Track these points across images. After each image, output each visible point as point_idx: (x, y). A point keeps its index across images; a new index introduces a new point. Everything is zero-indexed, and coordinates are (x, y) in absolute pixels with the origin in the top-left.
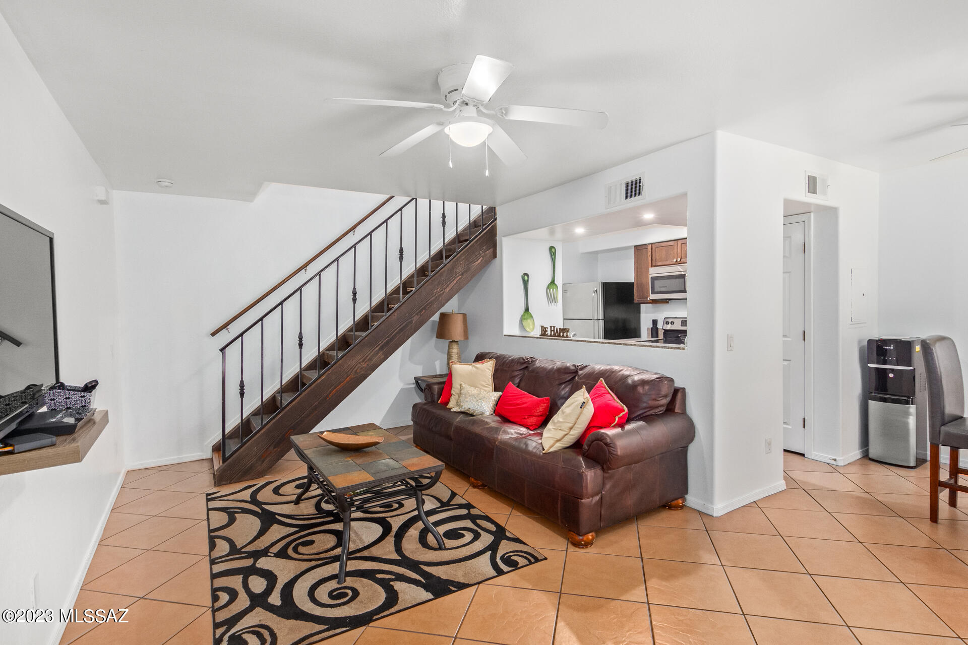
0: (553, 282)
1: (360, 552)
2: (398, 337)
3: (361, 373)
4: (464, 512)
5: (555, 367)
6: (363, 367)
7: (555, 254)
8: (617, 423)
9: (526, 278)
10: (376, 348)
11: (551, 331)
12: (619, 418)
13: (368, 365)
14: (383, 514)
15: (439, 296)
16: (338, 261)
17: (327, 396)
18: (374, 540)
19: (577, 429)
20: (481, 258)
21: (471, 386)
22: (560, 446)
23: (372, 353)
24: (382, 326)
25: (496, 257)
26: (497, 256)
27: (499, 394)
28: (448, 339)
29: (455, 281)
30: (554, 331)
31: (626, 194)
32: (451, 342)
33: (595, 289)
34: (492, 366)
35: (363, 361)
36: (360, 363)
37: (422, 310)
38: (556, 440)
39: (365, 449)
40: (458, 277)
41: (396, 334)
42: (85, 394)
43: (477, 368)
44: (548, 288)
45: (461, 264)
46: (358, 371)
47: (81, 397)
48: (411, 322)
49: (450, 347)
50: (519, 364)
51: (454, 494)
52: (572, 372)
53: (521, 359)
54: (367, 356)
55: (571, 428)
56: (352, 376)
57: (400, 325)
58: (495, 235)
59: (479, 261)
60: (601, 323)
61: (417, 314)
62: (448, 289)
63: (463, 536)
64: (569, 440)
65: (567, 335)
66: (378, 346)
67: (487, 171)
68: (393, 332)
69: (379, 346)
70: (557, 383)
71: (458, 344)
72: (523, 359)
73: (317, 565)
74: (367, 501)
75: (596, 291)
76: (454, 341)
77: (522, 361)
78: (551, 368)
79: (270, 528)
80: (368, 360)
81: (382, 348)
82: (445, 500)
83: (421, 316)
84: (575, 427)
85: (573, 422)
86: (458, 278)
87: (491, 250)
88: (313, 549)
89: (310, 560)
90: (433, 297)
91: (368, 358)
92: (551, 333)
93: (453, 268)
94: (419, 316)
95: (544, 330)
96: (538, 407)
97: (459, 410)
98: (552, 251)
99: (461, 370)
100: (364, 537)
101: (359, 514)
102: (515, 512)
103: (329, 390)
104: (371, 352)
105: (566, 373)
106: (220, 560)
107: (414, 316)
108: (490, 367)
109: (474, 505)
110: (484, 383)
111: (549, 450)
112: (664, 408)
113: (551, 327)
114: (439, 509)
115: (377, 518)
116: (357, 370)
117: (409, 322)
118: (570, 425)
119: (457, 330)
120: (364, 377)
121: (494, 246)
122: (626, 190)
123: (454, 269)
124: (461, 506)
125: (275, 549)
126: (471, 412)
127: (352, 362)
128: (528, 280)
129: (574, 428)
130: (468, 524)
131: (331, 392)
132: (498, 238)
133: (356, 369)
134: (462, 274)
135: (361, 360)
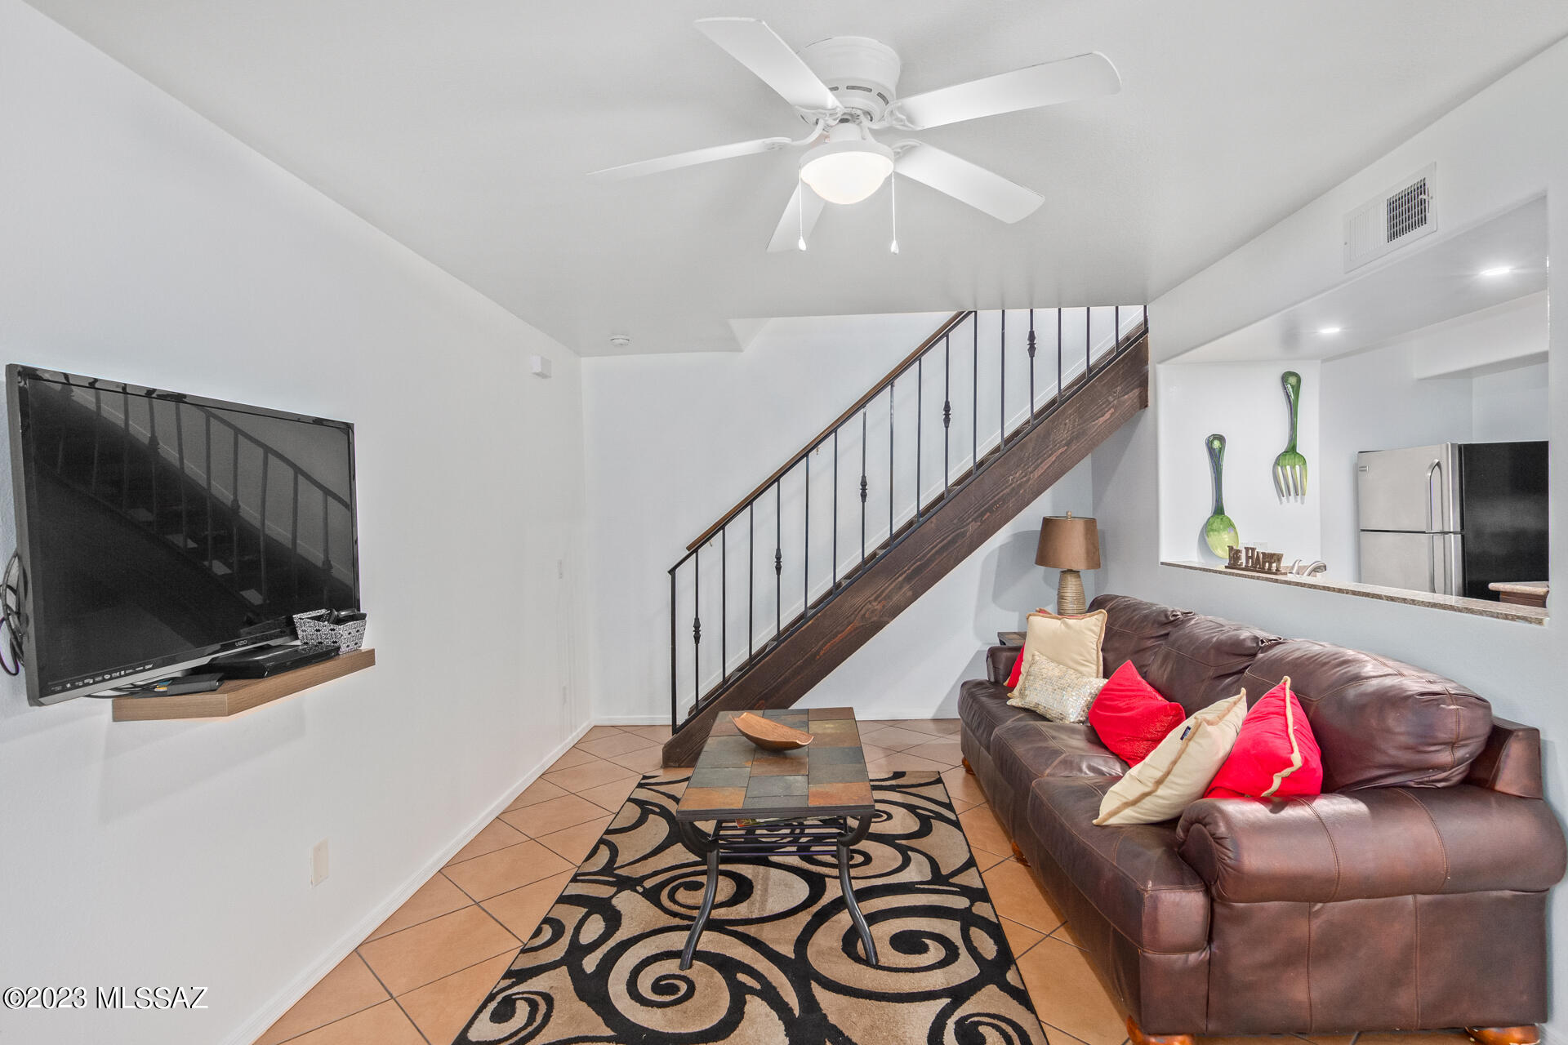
0: (1292, 449)
1: (746, 924)
2: (937, 562)
3: (872, 620)
4: (961, 903)
5: (1215, 639)
6: (876, 610)
7: (1297, 388)
8: (1278, 791)
9: (1216, 444)
10: (898, 578)
11: (1248, 558)
12: (1284, 779)
13: (884, 607)
14: (829, 869)
15: (1020, 486)
16: (836, 432)
17: (818, 652)
18: (782, 910)
19: (1174, 786)
20: (1112, 410)
21: (1053, 661)
22: (1137, 818)
23: (893, 586)
24: (911, 540)
25: (1146, 406)
26: (1149, 404)
27: (1107, 680)
28: (1055, 566)
29: (1053, 458)
30: (1252, 557)
31: (1390, 228)
32: (1062, 572)
33: (1437, 461)
34: (1099, 624)
35: (876, 599)
36: (870, 602)
37: (986, 511)
38: (1125, 800)
39: (789, 752)
40: (1059, 448)
41: (934, 555)
42: (335, 627)
43: (1067, 625)
44: (1277, 463)
45: (1065, 425)
46: (866, 616)
47: (332, 630)
48: (963, 534)
49: (1062, 580)
50: (1156, 625)
51: (971, 863)
52: (1246, 653)
53: (1163, 615)
54: (883, 592)
55: (1159, 782)
56: (857, 623)
57: (943, 540)
58: (1145, 361)
59: (1107, 416)
60: (1454, 543)
61: (975, 520)
62: (1037, 474)
63: (924, 949)
64: (1158, 809)
65: (1277, 570)
66: (902, 574)
67: (895, 242)
68: (929, 551)
69: (904, 576)
70: (1211, 673)
71: (1079, 577)
72: (1167, 616)
73: (678, 926)
74: (819, 839)
75: (1438, 464)
76: (1070, 571)
77: (1163, 619)
78: (1208, 639)
79: (669, 847)
80: (885, 598)
81: (908, 579)
82: (944, 872)
83: (982, 523)
84: (1167, 780)
85: (1165, 770)
86: (1060, 451)
87: (1136, 392)
88: (693, 898)
89: (675, 915)
90: (1006, 488)
91: (884, 594)
92: (1247, 562)
93: (1047, 434)
94: (979, 524)
95: (1234, 554)
96: (1154, 722)
97: (1020, 705)
98: (1291, 383)
99: (1044, 626)
100: (770, 900)
101: (795, 861)
102: (1063, 935)
103: (818, 642)
104: (891, 584)
105: (1234, 654)
106: (587, 878)
107: (969, 524)
108: (1096, 625)
109: (991, 896)
110: (1078, 658)
111: (1105, 820)
112: (1457, 775)
113: (1247, 549)
114: (922, 887)
115: (814, 873)
116: (864, 615)
117: (958, 535)
118: (1158, 774)
119: (1073, 549)
120: (878, 627)
121: (1143, 383)
122: (1390, 220)
123: (1049, 435)
124: (965, 891)
125: (648, 884)
126: (1040, 710)
127: (858, 600)
128: (1221, 449)
129: (1165, 783)
130: (951, 929)
131: (821, 648)
132: (1150, 367)
133: (863, 612)
134: (1068, 444)
135: (872, 598)
